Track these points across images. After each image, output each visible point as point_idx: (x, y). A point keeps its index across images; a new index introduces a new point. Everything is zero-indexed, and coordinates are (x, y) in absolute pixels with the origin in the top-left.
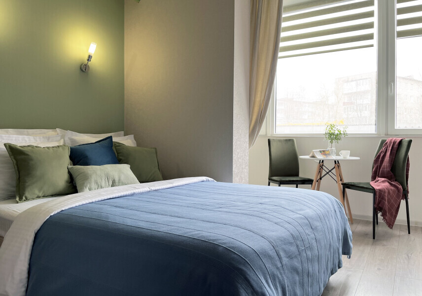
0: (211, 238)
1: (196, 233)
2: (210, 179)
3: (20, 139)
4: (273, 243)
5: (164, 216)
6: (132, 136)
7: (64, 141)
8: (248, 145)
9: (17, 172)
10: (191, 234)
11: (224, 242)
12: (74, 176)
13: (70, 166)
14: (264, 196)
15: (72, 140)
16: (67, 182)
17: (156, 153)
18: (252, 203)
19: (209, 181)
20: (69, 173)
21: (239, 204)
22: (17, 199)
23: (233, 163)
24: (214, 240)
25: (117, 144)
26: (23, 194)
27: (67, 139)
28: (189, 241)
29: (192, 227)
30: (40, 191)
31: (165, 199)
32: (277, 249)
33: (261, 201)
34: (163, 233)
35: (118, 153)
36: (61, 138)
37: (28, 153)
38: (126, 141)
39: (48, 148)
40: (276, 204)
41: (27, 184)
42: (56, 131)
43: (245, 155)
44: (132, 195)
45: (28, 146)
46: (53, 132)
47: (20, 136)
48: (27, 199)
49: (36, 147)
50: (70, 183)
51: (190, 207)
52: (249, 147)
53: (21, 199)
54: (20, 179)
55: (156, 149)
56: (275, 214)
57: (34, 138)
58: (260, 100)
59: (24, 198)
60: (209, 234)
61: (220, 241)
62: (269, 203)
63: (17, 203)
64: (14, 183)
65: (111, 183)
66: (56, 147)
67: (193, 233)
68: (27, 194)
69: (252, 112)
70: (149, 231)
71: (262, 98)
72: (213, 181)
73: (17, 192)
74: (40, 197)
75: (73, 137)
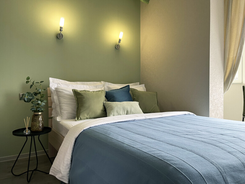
0: (167, 158)
1: (158, 152)
2: (191, 113)
3: (82, 87)
4: (221, 169)
5: (143, 137)
6: (144, 85)
7: (104, 88)
8: (223, 90)
9: (77, 104)
10: (154, 152)
11: (175, 163)
12: (106, 108)
13: (105, 102)
14: (228, 128)
15: (108, 88)
16: (102, 110)
17: (157, 95)
18: (214, 134)
19: (190, 115)
20: (104, 105)
21: (204, 133)
22: (76, 119)
23: (210, 103)
24: (168, 160)
25: (133, 90)
26: (79, 116)
27: (106, 87)
28: (150, 158)
29: (157, 147)
30: (87, 115)
31: (151, 125)
32: (224, 175)
33: (223, 133)
34: (135, 149)
35: (133, 95)
36: (103, 87)
37: (82, 94)
38: (139, 88)
39: (94, 92)
40: (235, 136)
41: (81, 111)
42: (101, 83)
43: (220, 97)
44: (134, 121)
45: (84, 91)
47: (82, 85)
48: (81, 119)
49: (88, 91)
50: (104, 111)
51: (165, 132)
52: (224, 92)
53: (78, 119)
54: (79, 108)
55: (156, 92)
56: (231, 144)
57: (89, 87)
58: (233, 57)
59: (79, 118)
60: (167, 155)
61: (172, 162)
62: (229, 135)
63: (76, 121)
64: (76, 110)
65: (126, 112)
66: (97, 91)
67: (156, 152)
68: (81, 116)
69: (227, 66)
70: (128, 146)
71: (235, 56)
72: (194, 115)
73: (76, 115)
74: (88, 118)
75: (109, 86)
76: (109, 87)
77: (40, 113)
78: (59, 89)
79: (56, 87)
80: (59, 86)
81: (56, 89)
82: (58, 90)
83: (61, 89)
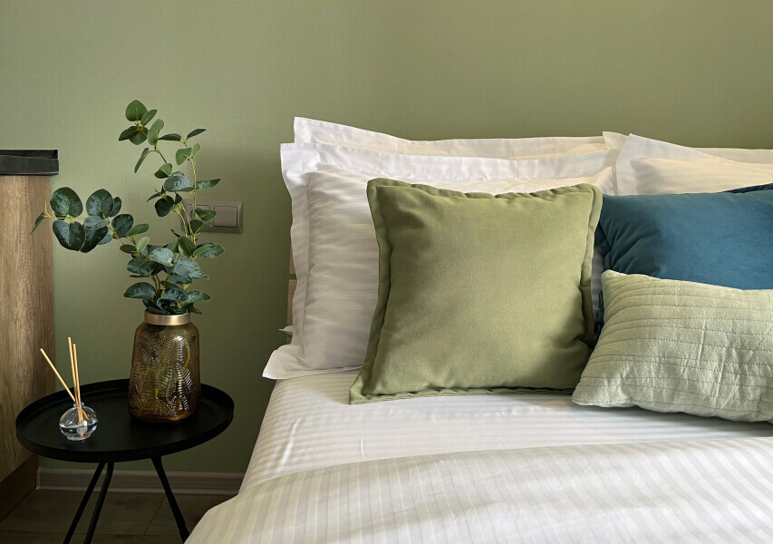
7: (614, 176)
26: (380, 372)
27: (623, 166)
30: (436, 369)
36: (606, 165)
42: (603, 142)
46: (592, 147)
48: (388, 392)
53: (368, 389)
57: (512, 167)
59: (379, 386)
66: (544, 195)
74: (439, 389)
75: (649, 161)
76: (647, 167)
77: (174, 320)
78: (320, 184)
79: (315, 170)
80: (332, 162)
81: (310, 178)
82: (318, 189)
83: (330, 180)
